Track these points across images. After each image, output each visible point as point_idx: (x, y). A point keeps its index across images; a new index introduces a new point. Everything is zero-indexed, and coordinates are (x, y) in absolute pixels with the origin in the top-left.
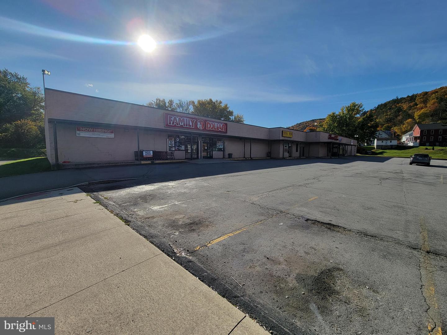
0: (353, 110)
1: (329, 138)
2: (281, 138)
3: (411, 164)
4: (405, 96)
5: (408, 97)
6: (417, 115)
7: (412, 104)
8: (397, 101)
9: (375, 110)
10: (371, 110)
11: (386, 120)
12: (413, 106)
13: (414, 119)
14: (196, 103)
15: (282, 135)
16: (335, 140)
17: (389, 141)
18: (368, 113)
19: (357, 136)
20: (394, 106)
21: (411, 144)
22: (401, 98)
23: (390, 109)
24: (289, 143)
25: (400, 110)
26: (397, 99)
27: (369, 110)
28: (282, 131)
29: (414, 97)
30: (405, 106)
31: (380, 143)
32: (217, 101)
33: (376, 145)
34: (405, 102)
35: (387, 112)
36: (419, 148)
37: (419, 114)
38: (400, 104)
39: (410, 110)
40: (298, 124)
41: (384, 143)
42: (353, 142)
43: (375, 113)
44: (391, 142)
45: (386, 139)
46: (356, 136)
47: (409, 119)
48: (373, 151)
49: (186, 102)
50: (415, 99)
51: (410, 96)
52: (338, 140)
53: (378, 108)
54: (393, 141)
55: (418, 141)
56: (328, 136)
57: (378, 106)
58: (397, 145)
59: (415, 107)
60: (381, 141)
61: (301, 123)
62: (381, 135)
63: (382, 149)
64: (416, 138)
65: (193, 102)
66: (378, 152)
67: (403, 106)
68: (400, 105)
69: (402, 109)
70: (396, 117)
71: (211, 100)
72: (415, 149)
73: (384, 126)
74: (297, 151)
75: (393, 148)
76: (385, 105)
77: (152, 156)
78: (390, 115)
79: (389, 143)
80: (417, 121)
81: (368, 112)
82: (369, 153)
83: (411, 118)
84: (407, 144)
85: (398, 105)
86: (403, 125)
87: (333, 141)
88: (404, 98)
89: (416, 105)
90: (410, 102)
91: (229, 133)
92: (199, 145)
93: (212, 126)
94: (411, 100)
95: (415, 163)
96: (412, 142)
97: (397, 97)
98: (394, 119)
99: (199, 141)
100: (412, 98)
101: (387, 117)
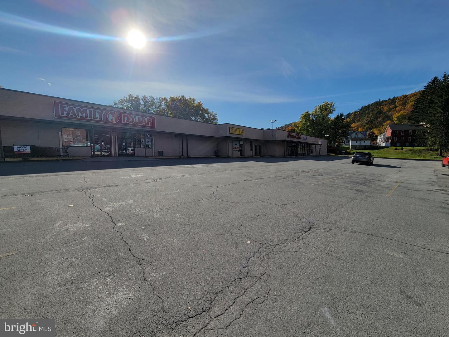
0: (326, 109)
1: (288, 137)
2: (229, 135)
3: (353, 162)
4: (387, 99)
5: (389, 99)
6: (395, 116)
7: (391, 107)
8: (379, 103)
9: (359, 112)
10: (355, 112)
11: (368, 122)
12: (393, 108)
13: (393, 121)
14: (169, 100)
15: (230, 132)
16: (297, 139)
17: (363, 141)
18: (352, 115)
19: (328, 136)
20: (376, 109)
21: (383, 144)
22: (383, 101)
23: (372, 111)
24: (240, 141)
25: (380, 112)
26: (380, 101)
27: (353, 111)
28: (230, 128)
29: (395, 100)
30: (386, 108)
31: (355, 143)
32: (190, 98)
33: (350, 145)
34: (386, 105)
35: (369, 114)
36: (390, 148)
37: (397, 116)
38: (381, 106)
39: (389, 112)
40: (287, 124)
41: (358, 144)
42: (321, 141)
43: (358, 115)
44: (364, 142)
45: (361, 140)
46: (326, 136)
47: (388, 120)
48: (347, 151)
49: (159, 99)
50: (396, 102)
51: (391, 98)
52: (301, 138)
53: (361, 110)
54: (366, 141)
55: (390, 141)
56: (287, 134)
57: (361, 108)
58: (370, 145)
59: (395, 109)
60: (355, 142)
61: (290, 124)
62: (358, 135)
63: (356, 149)
64: (387, 139)
65: (166, 99)
66: (352, 152)
67: (384, 108)
68: (382, 108)
69: (383, 111)
70: (377, 118)
71: (183, 97)
72: (386, 149)
73: (366, 127)
74: (251, 149)
75: (366, 148)
76: (368, 107)
77: (30, 152)
78: (371, 116)
79: (363, 143)
80: (396, 122)
81: (352, 113)
82: (344, 153)
83: (390, 120)
84: (380, 144)
85: (379, 107)
86: (383, 126)
87: (295, 140)
88: (385, 101)
89: (396, 107)
90: (390, 104)
91: (158, 129)
92: (112, 140)
93: (131, 119)
94: (392, 102)
95: (357, 162)
96: (384, 142)
97: (379, 100)
98: (375, 121)
99: (112, 136)
100: (393, 101)
101: (368, 118)
